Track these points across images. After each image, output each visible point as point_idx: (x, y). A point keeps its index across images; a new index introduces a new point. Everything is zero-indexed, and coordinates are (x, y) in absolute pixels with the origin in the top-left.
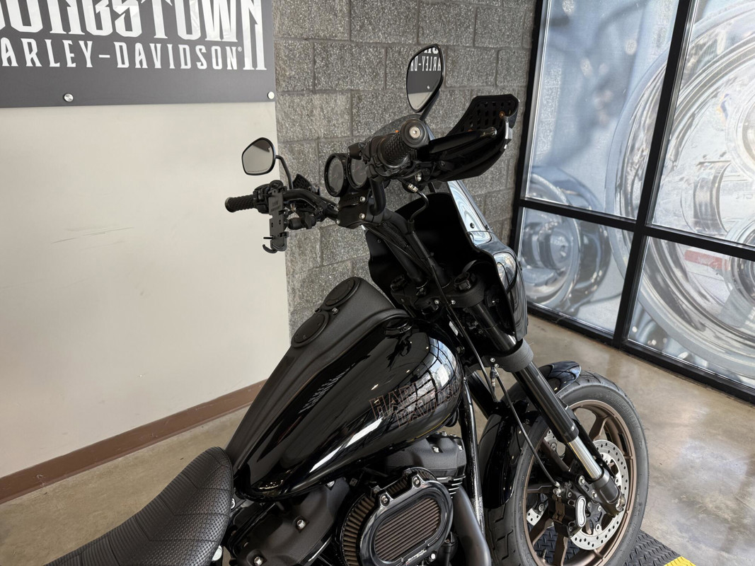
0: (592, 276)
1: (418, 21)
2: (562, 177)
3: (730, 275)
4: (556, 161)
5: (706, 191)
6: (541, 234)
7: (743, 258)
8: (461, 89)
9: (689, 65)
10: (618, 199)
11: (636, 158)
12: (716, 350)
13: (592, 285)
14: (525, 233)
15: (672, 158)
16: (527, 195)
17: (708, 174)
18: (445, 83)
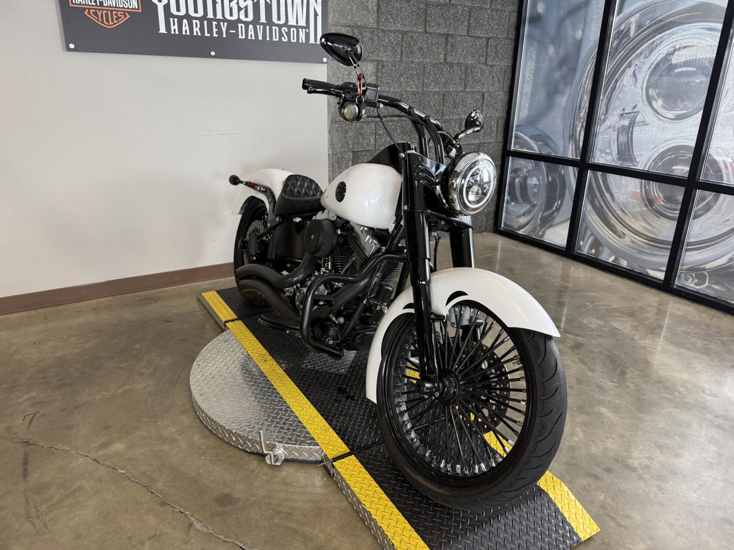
0: (554, 205)
1: (426, 17)
2: (536, 133)
3: (640, 195)
4: (531, 121)
5: (625, 134)
6: (521, 177)
9: (614, 45)
10: (571, 146)
11: (582, 115)
13: (554, 212)
14: (511, 177)
15: (604, 112)
16: (513, 148)
17: (626, 122)
18: (445, 59)
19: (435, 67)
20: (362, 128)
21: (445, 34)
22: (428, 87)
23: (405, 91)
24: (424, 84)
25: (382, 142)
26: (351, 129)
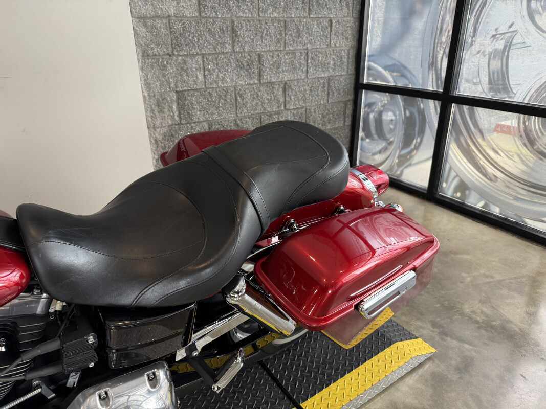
0: (412, 142)
2: (390, 63)
3: (517, 132)
4: (385, 50)
5: (499, 59)
6: (376, 111)
7: (527, 114)
10: (431, 77)
11: (444, 39)
12: (506, 198)
13: (412, 151)
14: (365, 112)
15: (471, 34)
16: (365, 81)
17: (500, 45)
20: (185, 62)
22: (265, 12)
23: (236, 16)
24: (259, 8)
25: (213, 79)
26: (170, 64)
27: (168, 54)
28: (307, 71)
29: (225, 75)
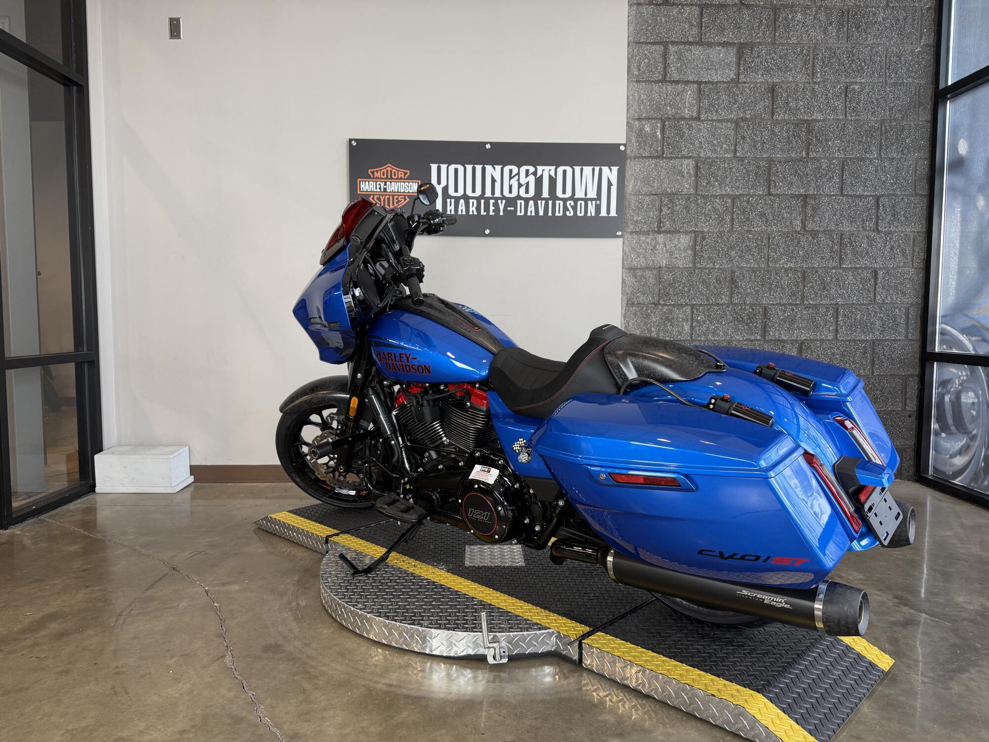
4: (961, 307)
6: (953, 392)
8: (826, 232)
14: (938, 394)
16: (938, 351)
18: (804, 227)
19: (788, 237)
20: (671, 312)
21: (802, 195)
22: (776, 262)
23: (738, 267)
24: (769, 258)
25: (702, 331)
26: (654, 313)
27: (653, 303)
28: (837, 331)
29: (717, 327)
